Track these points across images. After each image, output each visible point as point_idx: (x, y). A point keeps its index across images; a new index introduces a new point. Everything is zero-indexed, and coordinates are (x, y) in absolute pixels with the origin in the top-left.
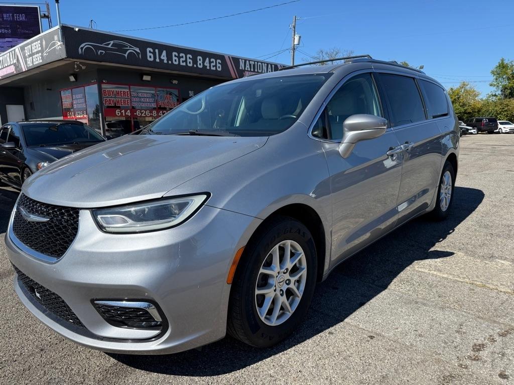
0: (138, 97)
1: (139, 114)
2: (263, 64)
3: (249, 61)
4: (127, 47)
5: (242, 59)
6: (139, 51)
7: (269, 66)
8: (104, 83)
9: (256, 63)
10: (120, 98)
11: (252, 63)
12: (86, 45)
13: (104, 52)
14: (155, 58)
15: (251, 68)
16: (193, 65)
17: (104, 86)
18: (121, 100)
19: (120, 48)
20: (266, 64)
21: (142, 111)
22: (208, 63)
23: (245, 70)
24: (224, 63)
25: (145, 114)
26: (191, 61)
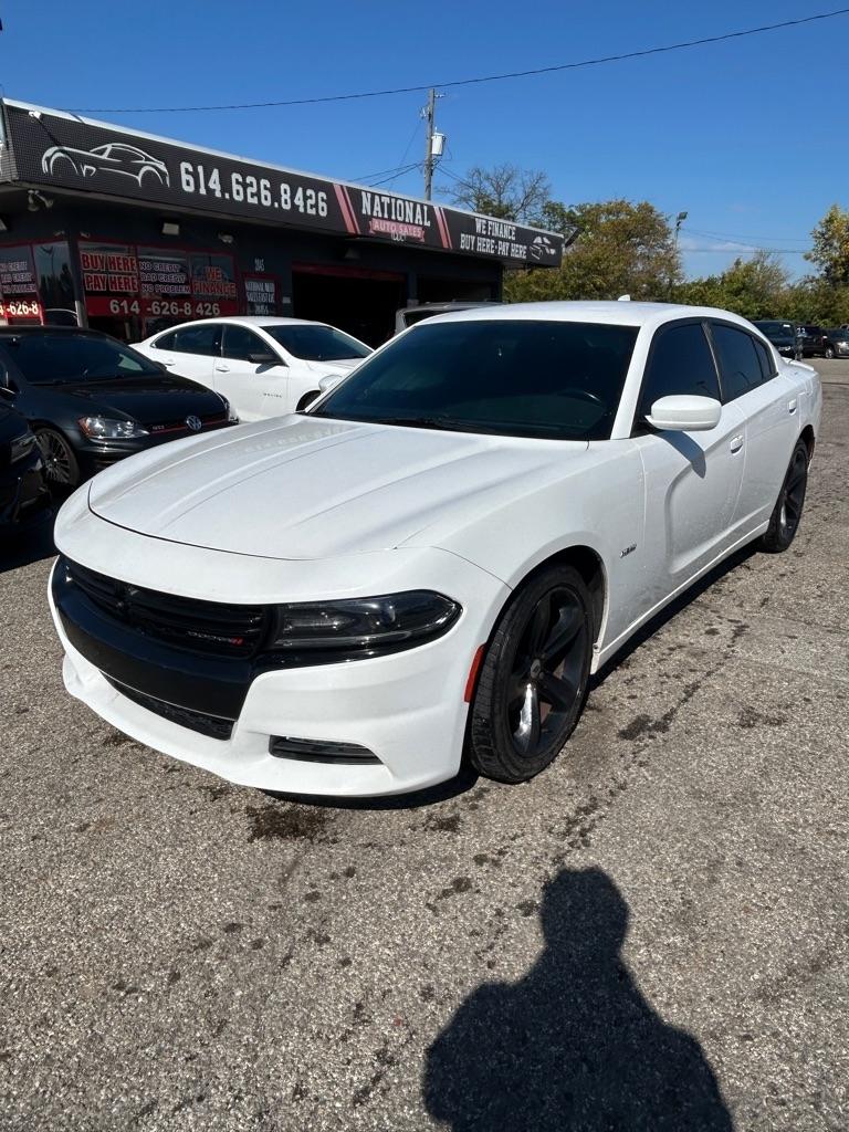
0: (152, 271)
1: (156, 310)
2: (406, 203)
3: (380, 195)
4: (141, 159)
5: (366, 193)
6: (165, 170)
7: (419, 207)
8: (84, 239)
9: (393, 200)
10: (116, 273)
11: (386, 201)
12: (55, 152)
13: (94, 169)
14: (197, 186)
15: (383, 213)
16: (273, 204)
17: (81, 245)
18: (119, 278)
19: (127, 161)
20: (412, 204)
21: (163, 304)
22: (301, 198)
23: (371, 217)
24: (332, 201)
25: (169, 310)
26: (268, 193)
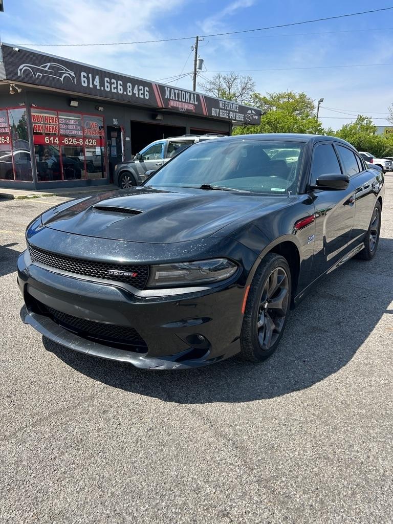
0: (65, 124)
1: (66, 142)
2: (187, 93)
3: (174, 89)
4: (63, 70)
5: (167, 87)
6: (74, 75)
7: (192, 95)
8: (34, 107)
9: (180, 92)
10: (48, 124)
11: (177, 91)
12: (25, 67)
13: (41, 75)
14: (88, 83)
15: (175, 97)
16: (123, 92)
17: (33, 110)
18: (50, 127)
19: (56, 71)
20: (189, 94)
21: (69, 139)
22: (137, 90)
23: (169, 99)
25: (72, 142)
26: (121, 88)
